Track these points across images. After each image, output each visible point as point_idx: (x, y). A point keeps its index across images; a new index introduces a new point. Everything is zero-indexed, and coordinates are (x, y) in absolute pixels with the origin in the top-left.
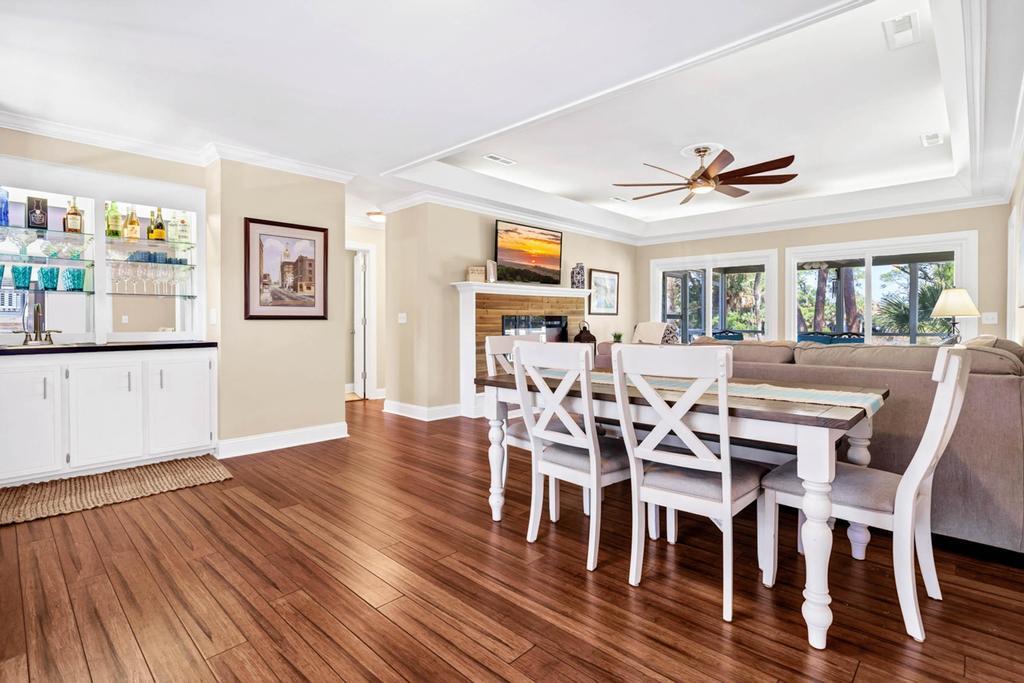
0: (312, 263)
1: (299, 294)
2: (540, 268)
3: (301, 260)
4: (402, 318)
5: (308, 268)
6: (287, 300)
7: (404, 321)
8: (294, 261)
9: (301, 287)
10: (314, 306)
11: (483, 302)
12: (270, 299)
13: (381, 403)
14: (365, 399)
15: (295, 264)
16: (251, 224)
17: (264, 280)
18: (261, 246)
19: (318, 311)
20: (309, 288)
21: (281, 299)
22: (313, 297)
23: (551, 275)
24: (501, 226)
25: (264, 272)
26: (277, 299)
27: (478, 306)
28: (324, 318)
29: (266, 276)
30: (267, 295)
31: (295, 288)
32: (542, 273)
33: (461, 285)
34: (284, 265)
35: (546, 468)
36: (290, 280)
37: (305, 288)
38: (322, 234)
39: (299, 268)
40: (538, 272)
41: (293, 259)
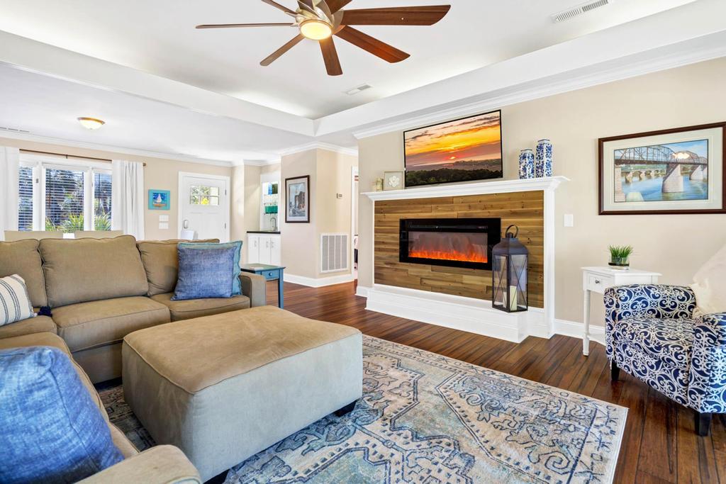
0: (304, 193)
1: (300, 209)
2: (464, 163)
3: (301, 193)
5: (303, 197)
10: (306, 215)
11: (384, 208)
12: (292, 213)
15: (299, 196)
16: (287, 181)
17: (291, 205)
18: (290, 190)
19: (305, 218)
20: (303, 207)
21: (295, 213)
22: (305, 211)
23: (484, 168)
25: (291, 201)
27: (378, 212)
28: (308, 222)
30: (291, 211)
31: (299, 207)
32: (467, 168)
34: (296, 196)
36: (297, 204)
38: (308, 179)
40: (460, 168)
41: (298, 194)
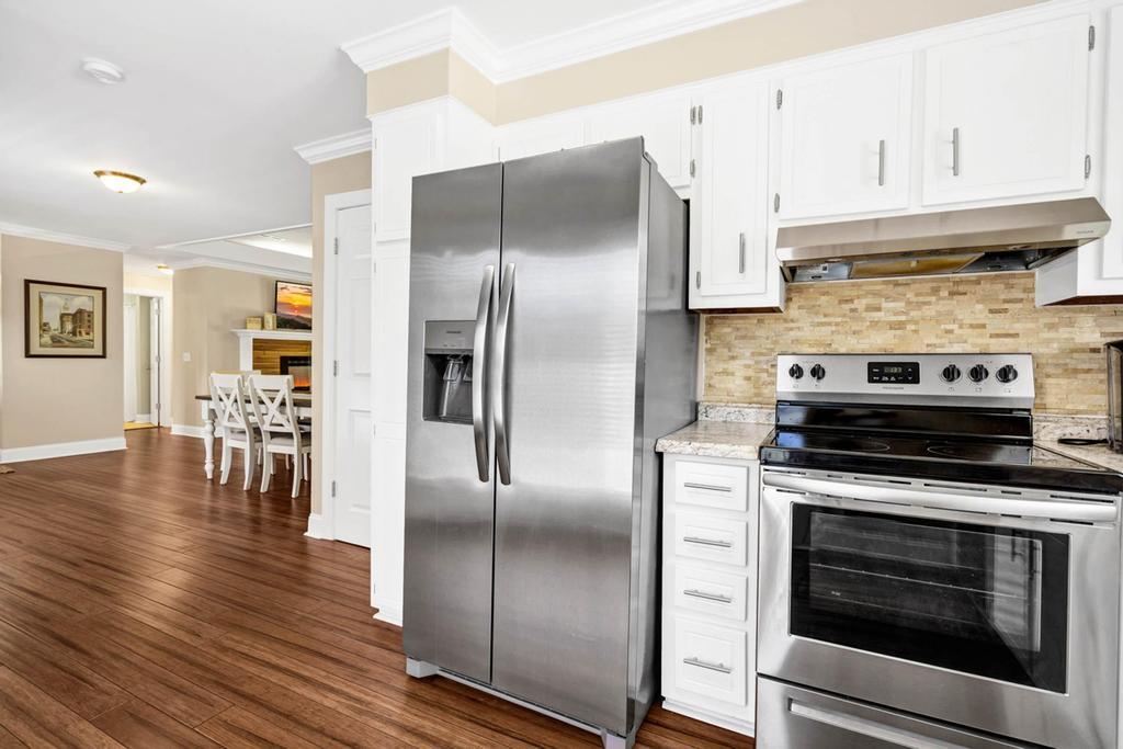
0: (90, 314)
1: (78, 338)
3: (80, 312)
4: (187, 357)
5: (86, 318)
6: (67, 343)
7: (189, 359)
8: (73, 312)
9: (80, 332)
10: (93, 347)
11: (259, 345)
12: (50, 342)
13: (170, 429)
14: (159, 427)
15: (74, 315)
16: (31, 285)
17: (44, 327)
18: (41, 301)
19: (97, 351)
20: (88, 334)
21: (59, 342)
22: (92, 341)
24: (280, 285)
25: (44, 321)
26: (56, 341)
27: (255, 348)
28: (101, 357)
29: (45, 324)
30: (47, 339)
31: (74, 333)
33: (240, 332)
34: (63, 316)
35: (229, 443)
36: (69, 327)
37: (83, 333)
38: (101, 292)
39: (80, 318)
